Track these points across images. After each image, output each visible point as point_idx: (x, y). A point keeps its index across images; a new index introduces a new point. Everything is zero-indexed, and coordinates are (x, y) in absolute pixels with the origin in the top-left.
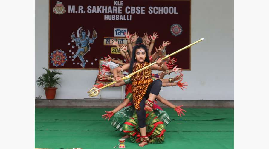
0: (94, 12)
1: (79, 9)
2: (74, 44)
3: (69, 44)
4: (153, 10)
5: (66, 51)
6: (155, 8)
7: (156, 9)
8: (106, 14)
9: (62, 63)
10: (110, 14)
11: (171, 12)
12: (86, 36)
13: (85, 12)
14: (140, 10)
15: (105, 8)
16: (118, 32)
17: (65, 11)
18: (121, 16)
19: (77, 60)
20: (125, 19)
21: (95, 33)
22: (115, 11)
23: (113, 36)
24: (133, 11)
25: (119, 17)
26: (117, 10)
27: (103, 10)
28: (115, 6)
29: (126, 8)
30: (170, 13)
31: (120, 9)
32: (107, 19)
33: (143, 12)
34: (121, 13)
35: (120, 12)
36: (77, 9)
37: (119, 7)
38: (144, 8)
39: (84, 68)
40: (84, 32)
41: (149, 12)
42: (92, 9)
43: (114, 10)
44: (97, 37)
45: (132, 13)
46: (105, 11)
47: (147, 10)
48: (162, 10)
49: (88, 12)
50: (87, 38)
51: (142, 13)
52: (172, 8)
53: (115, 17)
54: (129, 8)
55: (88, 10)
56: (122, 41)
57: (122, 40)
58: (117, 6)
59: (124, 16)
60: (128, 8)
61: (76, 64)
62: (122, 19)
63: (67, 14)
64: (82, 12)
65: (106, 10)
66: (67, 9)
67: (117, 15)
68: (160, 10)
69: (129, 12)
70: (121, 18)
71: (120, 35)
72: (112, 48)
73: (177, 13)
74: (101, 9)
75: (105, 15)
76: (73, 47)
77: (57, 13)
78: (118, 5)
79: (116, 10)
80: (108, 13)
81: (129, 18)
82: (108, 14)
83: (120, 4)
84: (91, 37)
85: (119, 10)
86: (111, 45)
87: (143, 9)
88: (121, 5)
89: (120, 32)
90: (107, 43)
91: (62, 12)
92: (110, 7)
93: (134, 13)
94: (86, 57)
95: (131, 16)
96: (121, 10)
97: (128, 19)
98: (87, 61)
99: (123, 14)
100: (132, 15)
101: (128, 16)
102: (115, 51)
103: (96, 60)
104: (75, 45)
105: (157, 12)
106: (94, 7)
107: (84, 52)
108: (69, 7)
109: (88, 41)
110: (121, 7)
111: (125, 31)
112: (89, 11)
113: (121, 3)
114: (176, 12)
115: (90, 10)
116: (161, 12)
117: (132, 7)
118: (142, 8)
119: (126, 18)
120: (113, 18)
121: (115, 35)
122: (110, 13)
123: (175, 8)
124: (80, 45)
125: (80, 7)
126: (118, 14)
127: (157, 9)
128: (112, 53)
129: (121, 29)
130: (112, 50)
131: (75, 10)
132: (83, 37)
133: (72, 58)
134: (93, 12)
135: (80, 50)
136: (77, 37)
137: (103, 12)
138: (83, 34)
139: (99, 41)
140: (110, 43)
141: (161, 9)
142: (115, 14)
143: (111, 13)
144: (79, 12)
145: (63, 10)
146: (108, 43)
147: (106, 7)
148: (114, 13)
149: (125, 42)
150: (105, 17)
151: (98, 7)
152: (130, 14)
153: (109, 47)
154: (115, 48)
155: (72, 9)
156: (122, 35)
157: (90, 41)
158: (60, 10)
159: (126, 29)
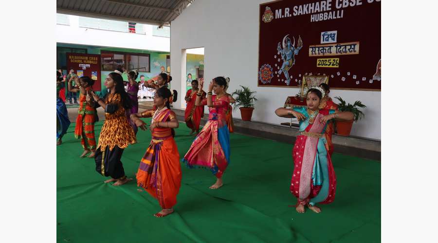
0: (300, 14)
1: (286, 12)
3: (275, 57)
5: (273, 66)
8: (313, 14)
9: (269, 80)
10: (317, 13)
12: (291, 46)
15: (312, 6)
16: (325, 37)
18: (331, 13)
19: (282, 76)
20: (334, 18)
21: (300, 40)
22: (323, 8)
23: (319, 43)
24: (346, 4)
25: (328, 16)
26: (326, 6)
27: (310, 8)
32: (314, 21)
33: (360, 2)
34: (330, 9)
35: (329, 7)
36: (283, 13)
39: (289, 85)
40: (289, 40)
42: (298, 10)
43: (322, 6)
44: (302, 46)
45: (344, 6)
46: (311, 10)
49: (294, 14)
50: (292, 48)
53: (323, 17)
55: (294, 12)
56: (330, 49)
57: (330, 47)
58: (326, 1)
59: (334, 12)
61: (281, 81)
62: (331, 18)
64: (288, 15)
65: (313, 8)
66: (274, 15)
67: (325, 13)
69: (341, 5)
71: (328, 40)
72: (318, 60)
74: (308, 9)
75: (312, 16)
76: (279, 60)
77: (266, 21)
79: (324, 6)
80: (315, 12)
81: (340, 15)
84: (296, 46)
85: (328, 5)
86: (317, 55)
89: (328, 37)
90: (312, 54)
91: (270, 19)
92: (318, 4)
93: (347, 6)
94: (290, 73)
95: (342, 11)
96: (330, 5)
97: (338, 17)
98: (291, 77)
99: (332, 11)
100: (344, 9)
101: (338, 12)
102: (321, 63)
103: (300, 75)
104: (281, 58)
106: (300, 7)
107: (289, 66)
108: (277, 11)
109: (293, 51)
110: (331, 1)
111: (334, 34)
115: (297, 12)
119: (336, 16)
120: (320, 18)
121: (322, 42)
122: (317, 11)
124: (285, 58)
125: (286, 9)
126: (326, 11)
128: (318, 66)
129: (329, 33)
130: (318, 63)
131: (282, 15)
132: (289, 47)
133: (278, 74)
136: (282, 48)
137: (310, 12)
138: (289, 44)
139: (304, 51)
140: (315, 54)
142: (323, 12)
143: (319, 11)
144: (285, 16)
145: (271, 16)
146: (314, 53)
147: (313, 4)
148: (322, 10)
149: (334, 50)
150: (312, 18)
151: (305, 5)
152: (342, 8)
153: (315, 59)
154: (321, 59)
155: (278, 14)
156: (330, 41)
157: (295, 51)
158: (268, 17)
159: (335, 32)
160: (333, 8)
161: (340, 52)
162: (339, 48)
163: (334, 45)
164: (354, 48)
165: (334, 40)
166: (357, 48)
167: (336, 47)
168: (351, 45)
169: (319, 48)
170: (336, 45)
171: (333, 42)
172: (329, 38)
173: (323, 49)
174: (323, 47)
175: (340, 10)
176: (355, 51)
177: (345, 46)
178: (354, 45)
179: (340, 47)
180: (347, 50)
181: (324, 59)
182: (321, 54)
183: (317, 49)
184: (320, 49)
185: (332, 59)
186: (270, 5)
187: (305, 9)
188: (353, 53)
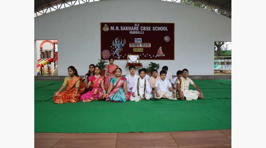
1: (117, 28)
2: (114, 46)
3: (111, 47)
4: (155, 28)
5: (110, 51)
6: (156, 27)
9: (108, 57)
10: (132, 30)
11: (164, 29)
12: (120, 42)
13: (119, 30)
14: (148, 28)
16: (137, 40)
18: (138, 31)
19: (116, 55)
21: (125, 41)
23: (134, 42)
27: (129, 28)
29: (141, 27)
32: (131, 33)
36: (115, 28)
38: (150, 27)
39: (120, 59)
40: (119, 40)
42: (123, 28)
43: (134, 29)
44: (126, 43)
45: (144, 30)
46: (130, 29)
47: (152, 29)
48: (160, 29)
50: (121, 44)
51: (149, 30)
52: (165, 27)
54: (143, 28)
57: (139, 44)
58: (136, 27)
61: (115, 57)
63: (110, 31)
64: (118, 30)
65: (130, 28)
66: (110, 28)
68: (158, 29)
69: (143, 29)
70: (138, 33)
73: (167, 30)
74: (128, 28)
76: (113, 48)
77: (105, 30)
79: (135, 28)
81: (143, 33)
82: (132, 31)
83: (137, 25)
85: (137, 29)
86: (133, 47)
87: (150, 28)
90: (131, 46)
92: (132, 27)
93: (145, 30)
94: (120, 54)
97: (142, 33)
99: (139, 31)
102: (135, 50)
103: (125, 55)
105: (157, 30)
107: (119, 51)
108: (111, 27)
110: (138, 27)
111: (141, 40)
115: (122, 28)
116: (159, 29)
117: (144, 27)
119: (141, 33)
120: (134, 33)
121: (135, 42)
123: (166, 27)
124: (117, 47)
125: (117, 27)
126: (136, 31)
129: (138, 39)
133: (113, 54)
134: (123, 30)
135: (117, 50)
136: (115, 43)
137: (129, 30)
138: (119, 42)
139: (127, 45)
142: (135, 31)
144: (116, 30)
145: (108, 29)
147: (130, 27)
149: (141, 45)
151: (126, 27)
153: (132, 48)
155: (112, 28)
156: (139, 42)
158: (106, 29)
159: (141, 39)
160: (140, 30)
161: (143, 46)
166: (150, 45)
167: (142, 44)
169: (134, 44)
172: (138, 41)
173: (136, 45)
175: (143, 31)
177: (146, 44)
178: (149, 44)
179: (143, 44)
180: (146, 46)
181: (137, 49)
182: (135, 47)
183: (133, 45)
185: (140, 49)
186: (107, 24)
187: (127, 28)
188: (148, 47)
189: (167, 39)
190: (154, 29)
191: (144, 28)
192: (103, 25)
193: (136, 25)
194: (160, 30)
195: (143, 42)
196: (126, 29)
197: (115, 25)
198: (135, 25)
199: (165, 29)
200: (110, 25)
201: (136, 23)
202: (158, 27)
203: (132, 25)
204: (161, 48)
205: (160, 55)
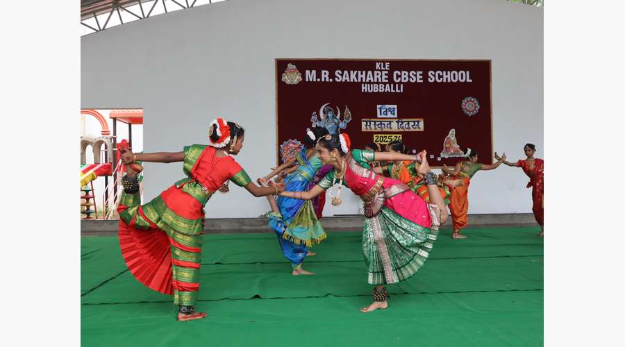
0: (346, 80)
1: (323, 76)
4: (434, 76)
6: (437, 72)
7: (439, 74)
8: (365, 83)
10: (370, 82)
11: (462, 78)
12: (334, 117)
13: (331, 80)
14: (416, 76)
15: (362, 74)
16: (383, 110)
17: (301, 79)
18: (388, 85)
20: (393, 91)
21: (348, 112)
22: (378, 79)
23: (376, 118)
24: (405, 79)
25: (385, 88)
26: (381, 76)
27: (360, 76)
28: (378, 70)
29: (395, 73)
30: (461, 80)
31: (386, 74)
32: (366, 91)
33: (420, 79)
34: (387, 81)
35: (386, 79)
36: (319, 75)
37: (384, 73)
38: (421, 72)
40: (330, 110)
41: (429, 79)
42: (342, 75)
43: (376, 76)
44: (351, 119)
45: (403, 81)
46: (362, 78)
47: (425, 76)
48: (448, 76)
49: (336, 79)
50: (336, 121)
51: (419, 81)
52: (464, 72)
53: (379, 88)
54: (399, 74)
55: (336, 77)
56: (390, 124)
57: (390, 122)
58: (381, 71)
59: (392, 85)
60: (397, 74)
62: (389, 91)
63: (303, 83)
64: (327, 80)
65: (364, 76)
66: (304, 76)
67: (381, 85)
68: (445, 76)
69: (399, 79)
70: (387, 89)
71: (387, 114)
72: (375, 136)
73: (471, 81)
74: (357, 76)
75: (363, 85)
77: (288, 82)
78: (383, 68)
79: (379, 77)
80: (367, 81)
81: (399, 89)
82: (367, 83)
83: (384, 66)
84: (342, 118)
85: (384, 77)
86: (373, 130)
87: (420, 75)
88: (387, 69)
89: (386, 111)
90: (367, 129)
91: (296, 81)
92: (370, 73)
93: (407, 80)
95: (402, 85)
96: (387, 77)
97: (397, 91)
99: (390, 83)
100: (403, 83)
101: (397, 85)
102: (379, 139)
105: (441, 79)
106: (346, 72)
108: (308, 72)
109: (337, 125)
110: (387, 72)
111: (394, 109)
112: (338, 78)
113: (387, 66)
114: (470, 79)
115: (340, 77)
116: (447, 78)
117: (403, 72)
118: (418, 73)
119: (394, 89)
120: (375, 89)
121: (379, 116)
122: (370, 81)
123: (468, 72)
125: (323, 72)
126: (382, 83)
127: (441, 74)
129: (387, 106)
130: (375, 139)
131: (317, 78)
132: (330, 119)
134: (344, 81)
136: (319, 119)
137: (360, 80)
138: (330, 115)
139: (355, 125)
140: (371, 128)
141: (447, 74)
142: (378, 83)
143: (372, 81)
144: (323, 80)
145: (298, 77)
146: (368, 127)
147: (364, 72)
148: (376, 81)
149: (395, 126)
150: (363, 88)
151: (352, 72)
152: (401, 82)
153: (371, 134)
154: (379, 135)
155: (311, 76)
156: (389, 115)
157: (340, 124)
158: (292, 78)
159: (395, 106)
160: (391, 81)
161: (403, 128)
162: (400, 123)
163: (395, 121)
164: (418, 125)
165: (394, 114)
166: (421, 124)
167: (398, 122)
168: (414, 122)
169: (375, 122)
170: (397, 120)
171: (392, 116)
172: (388, 112)
173: (381, 124)
174: (381, 122)
176: (419, 128)
177: (409, 122)
178: (418, 122)
179: (403, 123)
180: (410, 126)
181: (383, 135)
182: (379, 130)
183: (373, 123)
184: (377, 123)
185: (394, 135)
186: (294, 62)
187: (353, 76)
188: (417, 130)
189: (470, 106)
190: (433, 78)
191: (405, 74)
192: (282, 65)
193: (380, 66)
194: (449, 81)
195: (402, 115)
196: (351, 77)
197: (318, 65)
198: (378, 66)
199: (464, 77)
200: (302, 65)
201: (381, 62)
202: (444, 72)
203: (368, 65)
204: (452, 132)
205: (452, 154)
